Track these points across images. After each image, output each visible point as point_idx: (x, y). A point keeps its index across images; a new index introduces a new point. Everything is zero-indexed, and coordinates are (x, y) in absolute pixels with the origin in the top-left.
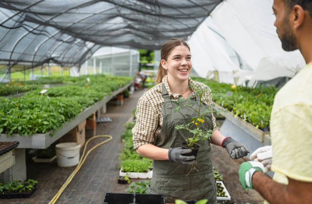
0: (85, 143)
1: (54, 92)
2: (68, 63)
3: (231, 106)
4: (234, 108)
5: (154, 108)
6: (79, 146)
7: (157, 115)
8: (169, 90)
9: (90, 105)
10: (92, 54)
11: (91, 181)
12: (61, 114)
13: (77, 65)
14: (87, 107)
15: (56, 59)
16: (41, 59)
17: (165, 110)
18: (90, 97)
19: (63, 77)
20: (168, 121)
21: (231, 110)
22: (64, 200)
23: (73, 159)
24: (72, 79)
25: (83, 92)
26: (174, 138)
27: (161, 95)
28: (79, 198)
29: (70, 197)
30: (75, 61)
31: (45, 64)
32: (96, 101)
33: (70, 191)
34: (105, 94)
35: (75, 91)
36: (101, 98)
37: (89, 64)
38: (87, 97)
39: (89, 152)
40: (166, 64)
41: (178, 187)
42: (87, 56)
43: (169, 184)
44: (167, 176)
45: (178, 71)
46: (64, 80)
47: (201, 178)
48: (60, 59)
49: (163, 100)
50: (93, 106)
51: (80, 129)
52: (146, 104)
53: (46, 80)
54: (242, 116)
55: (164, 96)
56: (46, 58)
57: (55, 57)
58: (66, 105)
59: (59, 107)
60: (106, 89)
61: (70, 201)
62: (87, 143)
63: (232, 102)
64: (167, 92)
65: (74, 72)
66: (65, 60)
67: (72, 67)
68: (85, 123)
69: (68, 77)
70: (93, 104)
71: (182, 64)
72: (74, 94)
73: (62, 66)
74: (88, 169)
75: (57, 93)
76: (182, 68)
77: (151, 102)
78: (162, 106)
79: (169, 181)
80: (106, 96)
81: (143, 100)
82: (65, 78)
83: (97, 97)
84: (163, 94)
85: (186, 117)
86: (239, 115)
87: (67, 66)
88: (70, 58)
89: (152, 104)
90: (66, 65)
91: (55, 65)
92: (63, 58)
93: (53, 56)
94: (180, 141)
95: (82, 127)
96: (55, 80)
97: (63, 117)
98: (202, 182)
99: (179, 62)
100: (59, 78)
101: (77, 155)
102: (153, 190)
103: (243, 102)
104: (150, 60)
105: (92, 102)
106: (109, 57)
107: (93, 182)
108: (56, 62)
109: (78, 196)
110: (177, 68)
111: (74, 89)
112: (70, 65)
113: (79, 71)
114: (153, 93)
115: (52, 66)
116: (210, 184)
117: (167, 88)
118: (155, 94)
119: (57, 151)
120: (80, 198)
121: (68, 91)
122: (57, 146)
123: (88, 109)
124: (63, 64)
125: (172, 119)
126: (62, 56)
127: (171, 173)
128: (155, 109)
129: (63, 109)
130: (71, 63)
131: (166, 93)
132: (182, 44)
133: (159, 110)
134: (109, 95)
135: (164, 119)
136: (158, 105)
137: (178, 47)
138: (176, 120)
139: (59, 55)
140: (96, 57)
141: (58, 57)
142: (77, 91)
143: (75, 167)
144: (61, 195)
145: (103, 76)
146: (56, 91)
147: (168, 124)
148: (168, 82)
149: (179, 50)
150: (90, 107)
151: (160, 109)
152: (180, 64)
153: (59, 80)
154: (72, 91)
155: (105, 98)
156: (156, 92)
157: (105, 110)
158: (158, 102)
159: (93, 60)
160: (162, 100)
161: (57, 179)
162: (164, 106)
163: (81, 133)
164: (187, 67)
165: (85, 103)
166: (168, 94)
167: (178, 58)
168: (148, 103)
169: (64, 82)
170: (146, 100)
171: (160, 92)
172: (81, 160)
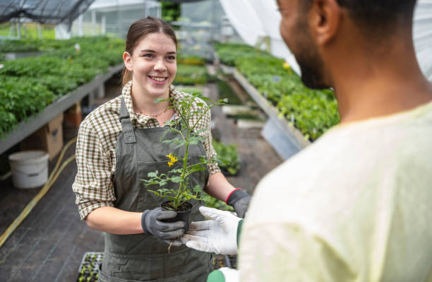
0: (63, 148)
1: (16, 69)
2: (49, 17)
3: (276, 99)
4: (281, 103)
5: (103, 140)
6: (46, 157)
7: (108, 152)
8: (130, 110)
9: (70, 90)
10: (89, 5)
11: (60, 212)
12: (9, 111)
13: (67, 20)
14: (64, 94)
15: (29, 12)
16: (5, 11)
17: (121, 146)
18: (71, 77)
19: (41, 41)
20: (126, 166)
21: (275, 104)
22: (12, 246)
23: (36, 178)
24: (55, 44)
25: (62, 70)
26: (136, 194)
27: (117, 117)
28: (36, 241)
29: (22, 241)
30: (62, 14)
31: (12, 20)
32: (80, 84)
33: (25, 231)
34: (98, 71)
35: (50, 66)
36: (89, 79)
37: (84, 20)
38: (65, 77)
39: (65, 164)
40: (131, 61)
41: (143, 273)
42: (82, 7)
43: (127, 268)
44: (125, 256)
45: (149, 79)
46: (41, 45)
47: (183, 257)
48: (37, 12)
49: (120, 127)
50: (75, 92)
51: (52, 128)
52: (90, 133)
53: (11, 47)
54: (288, 116)
55: (123, 120)
56: (12, 10)
57: (28, 9)
58: (20, 96)
59: (7, 100)
60: (101, 63)
61: (21, 247)
62: (66, 147)
63: (277, 92)
64: (128, 113)
65: (61, 33)
66: (45, 13)
67: (57, 24)
68: (61, 118)
69: (50, 41)
70: (75, 89)
71: (156, 68)
72: (48, 72)
73: (42, 23)
74: (59, 193)
75: (21, 69)
76: (155, 74)
77: (99, 130)
78: (118, 138)
79: (128, 264)
80: (99, 74)
81: (85, 126)
82: (44, 41)
83: (83, 77)
84: (121, 116)
85: (159, 160)
86: (286, 115)
87: (50, 23)
88: (54, 10)
89: (100, 133)
90: (48, 21)
91: (28, 20)
92: (43, 10)
93: (26, 6)
94: (145, 200)
95: (57, 125)
96: (27, 46)
97: (12, 116)
98: (185, 264)
99: (150, 64)
100: (36, 42)
101: (42, 171)
102: (104, 275)
103: (294, 93)
104: (175, 17)
105: (73, 85)
106: (114, 10)
107: (63, 215)
108: (30, 16)
109: (35, 239)
110: (147, 74)
111: (49, 63)
112: (54, 21)
113: (69, 30)
114: (103, 113)
115: (24, 22)
116: (200, 265)
117: (127, 105)
118: (105, 117)
119: (11, 165)
120: (37, 243)
121: (38, 67)
122: (12, 157)
123: (64, 97)
124: (43, 20)
125: (133, 163)
126: (40, 7)
127: (132, 251)
128: (104, 143)
129: (13, 103)
130: (57, 18)
131: (126, 115)
132: (161, 29)
133: (113, 145)
134: (105, 73)
135: (118, 164)
136: (110, 135)
137: (153, 36)
138: (140, 165)
139: (33, 7)
140: (96, 9)
141: (33, 9)
142: (54, 67)
143: (39, 189)
144: (10, 236)
145: (106, 39)
146: (19, 67)
147: (126, 171)
148: (131, 94)
149: (154, 41)
150: (69, 94)
151: (114, 142)
152: (153, 67)
153: (33, 46)
154: (45, 68)
155: (97, 78)
156: (108, 112)
157: (102, 93)
158: (111, 129)
159: (90, 14)
160: (118, 127)
161: (8, 210)
162: (121, 139)
163: (55, 133)
164: (165, 75)
165: (62, 88)
166: (128, 117)
167: (149, 55)
168: (93, 131)
169: (41, 48)
170: (88, 127)
171: (116, 113)
172: (51, 177)
